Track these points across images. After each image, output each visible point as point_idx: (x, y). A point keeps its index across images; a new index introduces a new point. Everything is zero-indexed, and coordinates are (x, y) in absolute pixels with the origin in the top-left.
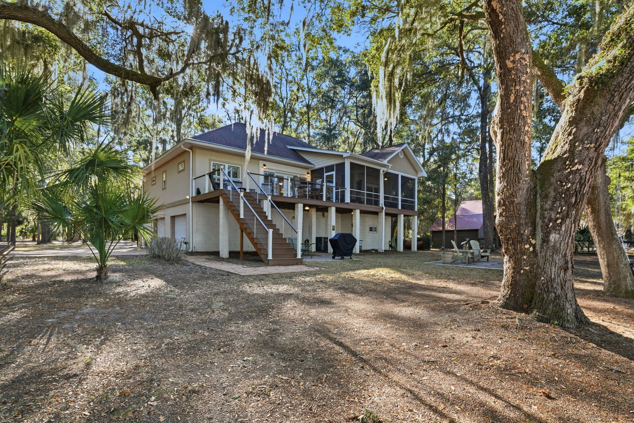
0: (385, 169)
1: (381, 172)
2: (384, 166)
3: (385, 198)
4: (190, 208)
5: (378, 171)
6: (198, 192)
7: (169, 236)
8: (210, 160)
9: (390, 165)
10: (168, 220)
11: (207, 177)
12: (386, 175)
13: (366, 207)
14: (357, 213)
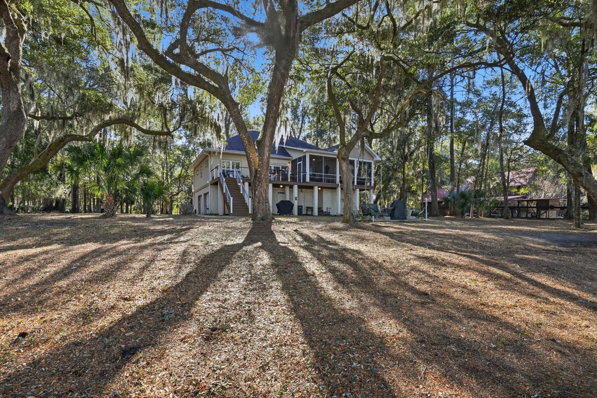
3: (340, 177)
4: (209, 189)
5: (336, 159)
6: (213, 178)
10: (203, 196)
11: (215, 170)
13: (324, 184)
14: (316, 189)
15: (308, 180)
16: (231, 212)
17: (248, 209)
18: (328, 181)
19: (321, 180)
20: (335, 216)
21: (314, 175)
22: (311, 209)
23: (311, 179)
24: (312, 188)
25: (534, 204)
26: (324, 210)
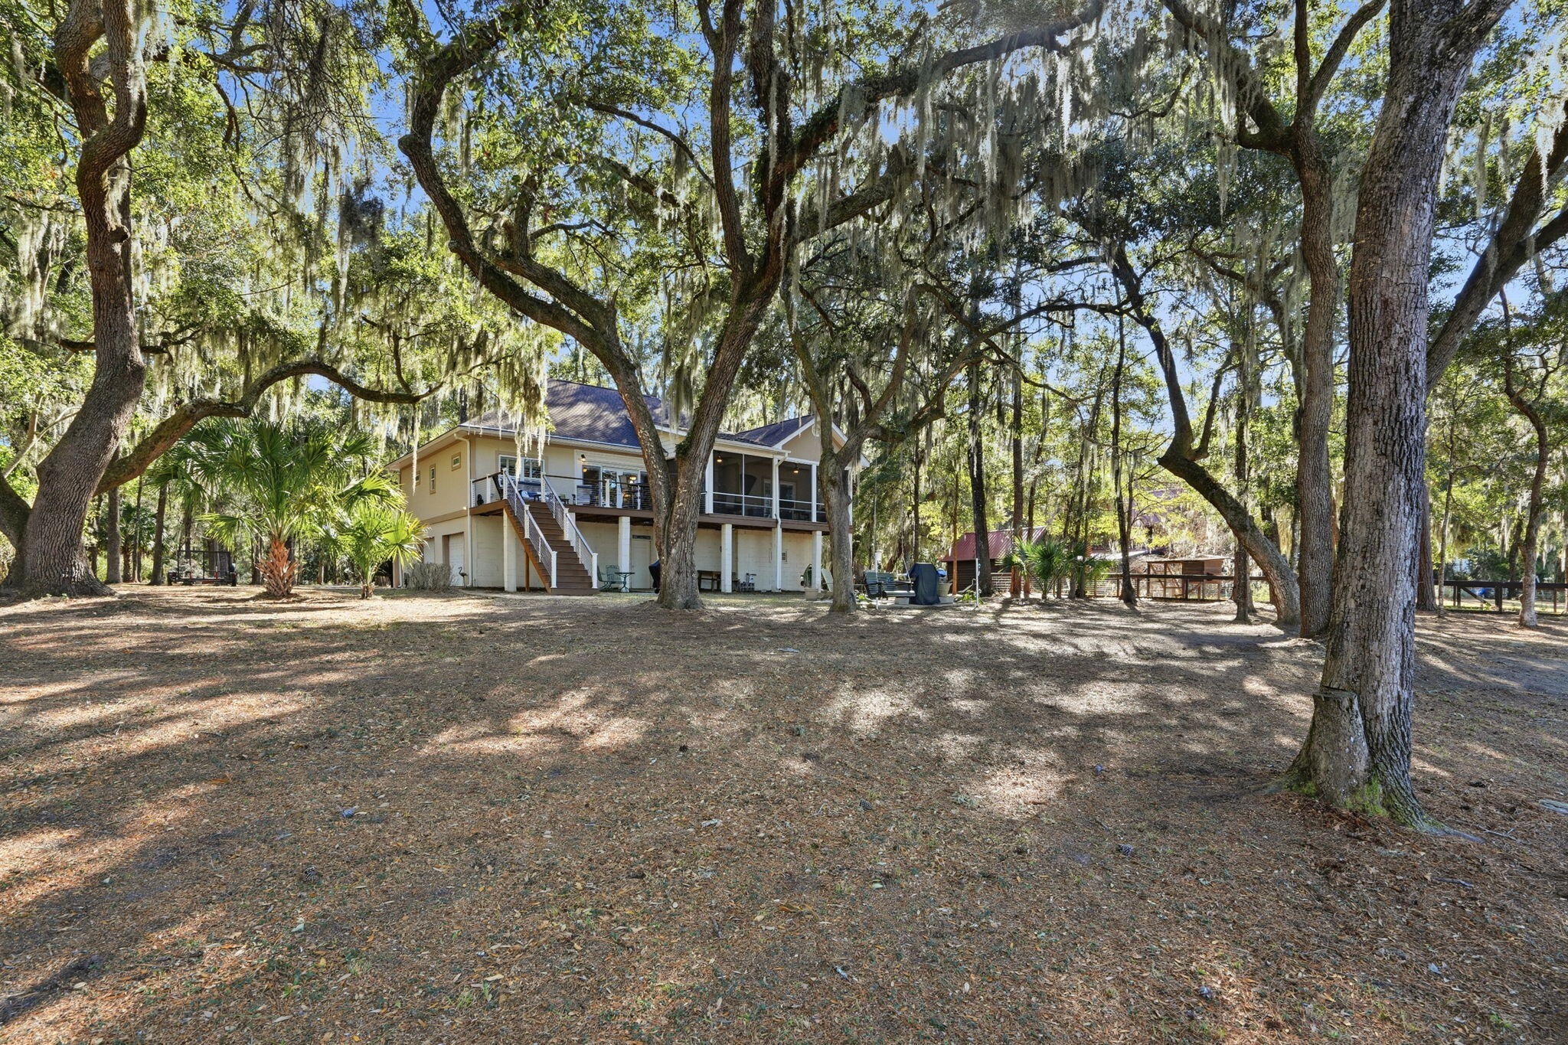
0: (781, 458)
1: (776, 464)
2: (779, 453)
3: (782, 504)
4: (467, 524)
5: (771, 460)
6: (480, 500)
7: (440, 561)
8: (498, 452)
9: (787, 452)
10: (439, 542)
11: (489, 482)
12: (785, 467)
13: (743, 519)
14: (728, 529)
15: (709, 508)
16: (554, 585)
17: (590, 578)
18: (750, 512)
19: (736, 510)
20: (769, 593)
21: (724, 498)
22: (717, 577)
23: (717, 508)
24: (718, 527)
25: (1177, 571)
26: (742, 579)
